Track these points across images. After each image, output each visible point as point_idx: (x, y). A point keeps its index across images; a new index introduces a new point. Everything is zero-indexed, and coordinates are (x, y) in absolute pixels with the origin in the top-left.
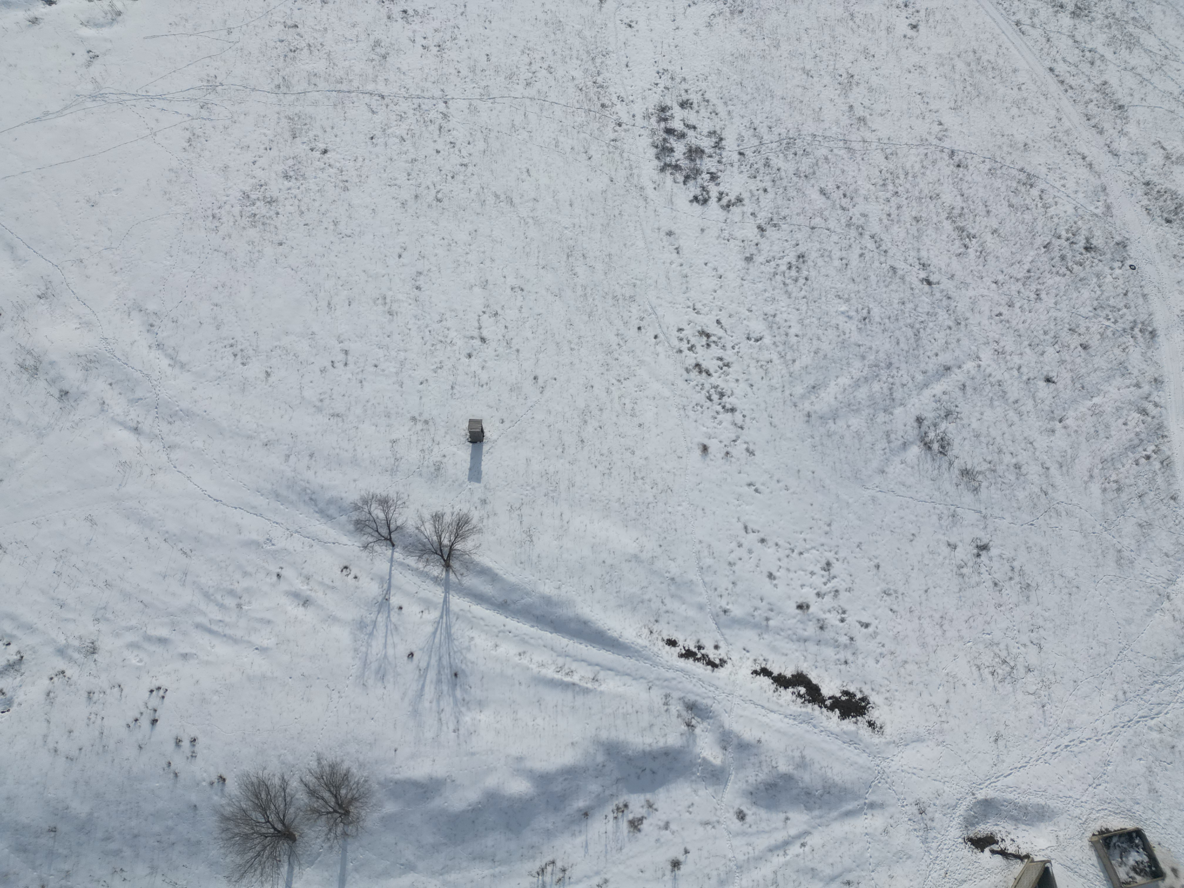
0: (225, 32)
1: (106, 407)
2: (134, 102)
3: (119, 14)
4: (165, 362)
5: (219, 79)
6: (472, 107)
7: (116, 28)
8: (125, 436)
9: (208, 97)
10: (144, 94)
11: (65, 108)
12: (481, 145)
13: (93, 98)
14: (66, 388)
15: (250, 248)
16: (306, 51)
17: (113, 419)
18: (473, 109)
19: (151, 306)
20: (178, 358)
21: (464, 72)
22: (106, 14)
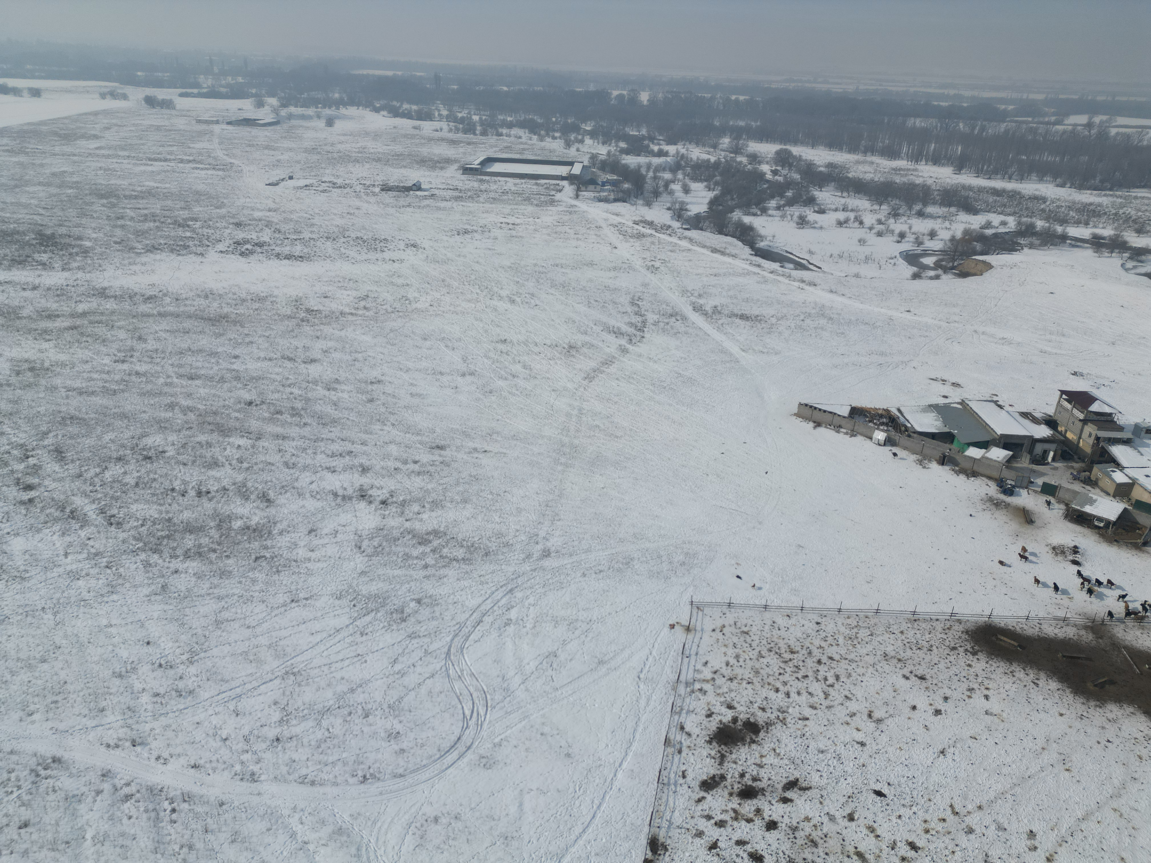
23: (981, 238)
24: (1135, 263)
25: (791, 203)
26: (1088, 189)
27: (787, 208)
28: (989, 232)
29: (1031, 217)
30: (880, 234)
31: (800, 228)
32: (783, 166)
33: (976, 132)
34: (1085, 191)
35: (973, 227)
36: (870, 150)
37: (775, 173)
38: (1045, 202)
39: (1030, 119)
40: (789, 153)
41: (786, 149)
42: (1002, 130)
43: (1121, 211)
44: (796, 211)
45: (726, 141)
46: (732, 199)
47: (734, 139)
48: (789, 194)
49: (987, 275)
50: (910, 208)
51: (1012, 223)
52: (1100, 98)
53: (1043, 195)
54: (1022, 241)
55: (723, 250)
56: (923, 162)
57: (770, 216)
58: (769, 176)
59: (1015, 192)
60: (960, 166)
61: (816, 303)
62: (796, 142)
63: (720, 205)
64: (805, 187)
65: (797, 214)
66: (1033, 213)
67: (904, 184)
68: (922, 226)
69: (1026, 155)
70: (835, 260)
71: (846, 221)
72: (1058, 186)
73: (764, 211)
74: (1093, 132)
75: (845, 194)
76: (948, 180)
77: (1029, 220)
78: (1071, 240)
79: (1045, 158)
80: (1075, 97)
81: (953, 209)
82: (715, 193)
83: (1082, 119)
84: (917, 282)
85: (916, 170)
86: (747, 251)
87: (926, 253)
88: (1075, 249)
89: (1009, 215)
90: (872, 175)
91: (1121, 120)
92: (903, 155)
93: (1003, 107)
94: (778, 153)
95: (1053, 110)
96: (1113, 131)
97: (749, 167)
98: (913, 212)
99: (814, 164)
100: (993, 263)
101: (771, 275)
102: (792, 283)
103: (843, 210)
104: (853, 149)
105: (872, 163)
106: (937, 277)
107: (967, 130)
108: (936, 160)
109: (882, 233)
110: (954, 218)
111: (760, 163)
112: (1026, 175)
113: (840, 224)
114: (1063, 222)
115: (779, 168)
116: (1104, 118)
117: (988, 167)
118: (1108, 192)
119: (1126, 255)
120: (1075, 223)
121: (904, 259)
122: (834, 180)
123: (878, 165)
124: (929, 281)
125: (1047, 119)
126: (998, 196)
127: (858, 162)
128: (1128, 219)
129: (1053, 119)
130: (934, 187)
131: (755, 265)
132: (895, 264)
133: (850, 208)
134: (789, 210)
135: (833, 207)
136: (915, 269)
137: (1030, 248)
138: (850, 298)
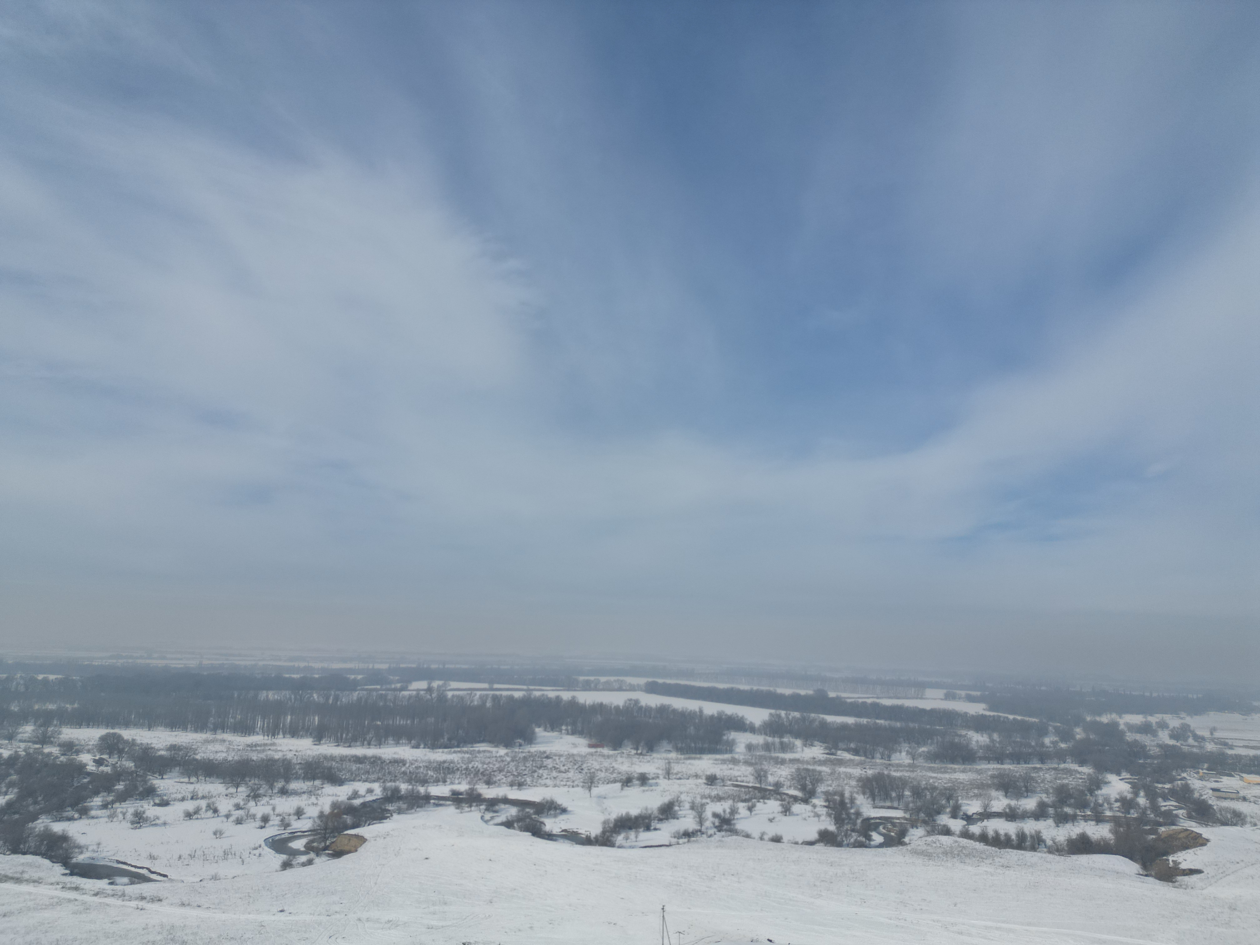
23: (351, 810)
24: (491, 814)
25: (122, 797)
26: (440, 748)
27: (117, 805)
28: (357, 802)
29: (394, 781)
30: (239, 822)
31: (136, 828)
32: (110, 754)
33: (331, 701)
34: (438, 750)
35: (340, 799)
36: (221, 727)
37: (99, 762)
38: (404, 765)
39: (378, 687)
40: (119, 738)
41: (115, 734)
42: (355, 698)
43: (470, 766)
44: (130, 807)
45: (28, 730)
46: (36, 803)
47: (41, 726)
48: (120, 787)
49: (361, 850)
50: (272, 787)
51: (378, 790)
52: (434, 666)
53: (402, 757)
54: (390, 807)
55: (18, 875)
56: (281, 736)
57: (93, 818)
58: (91, 767)
59: (376, 757)
60: (319, 736)
61: (162, 926)
62: (127, 724)
63: (15, 813)
64: (141, 776)
65: (131, 811)
66: (396, 776)
67: (263, 760)
68: (286, 805)
69: (380, 721)
70: (186, 862)
71: (197, 811)
72: (413, 747)
73: (84, 812)
74: (434, 695)
75: (193, 779)
76: (309, 752)
77: (393, 784)
78: (434, 799)
79: (398, 722)
80: (414, 666)
81: (317, 783)
82: (7, 797)
83: (423, 685)
84: (289, 872)
85: (273, 744)
86: (59, 869)
87: (294, 836)
88: (440, 808)
89: (374, 781)
90: (224, 755)
91: (454, 685)
92: (258, 730)
93: (353, 677)
94: (103, 739)
95: (397, 678)
96: (450, 694)
97: (63, 759)
98: (275, 791)
99: (152, 748)
100: (366, 836)
101: (96, 899)
102: (127, 903)
103: (192, 798)
104: (200, 727)
105: (224, 741)
106: (310, 862)
107: (322, 700)
108: (294, 732)
109: (242, 820)
110: (320, 792)
111: (78, 752)
112: (383, 739)
113: (189, 815)
114: (424, 782)
115: (105, 756)
116: (440, 683)
117: (347, 735)
118: (456, 749)
119: (483, 807)
120: (434, 782)
121: (270, 848)
122: (178, 764)
123: (230, 742)
124: (302, 869)
125: (393, 686)
126: (361, 763)
127: (207, 741)
128: (477, 772)
129: (399, 685)
130: (294, 761)
131: (70, 888)
132: (260, 855)
133: (200, 795)
134: (120, 807)
135: (179, 796)
136: (284, 857)
137: (399, 813)
138: (208, 908)
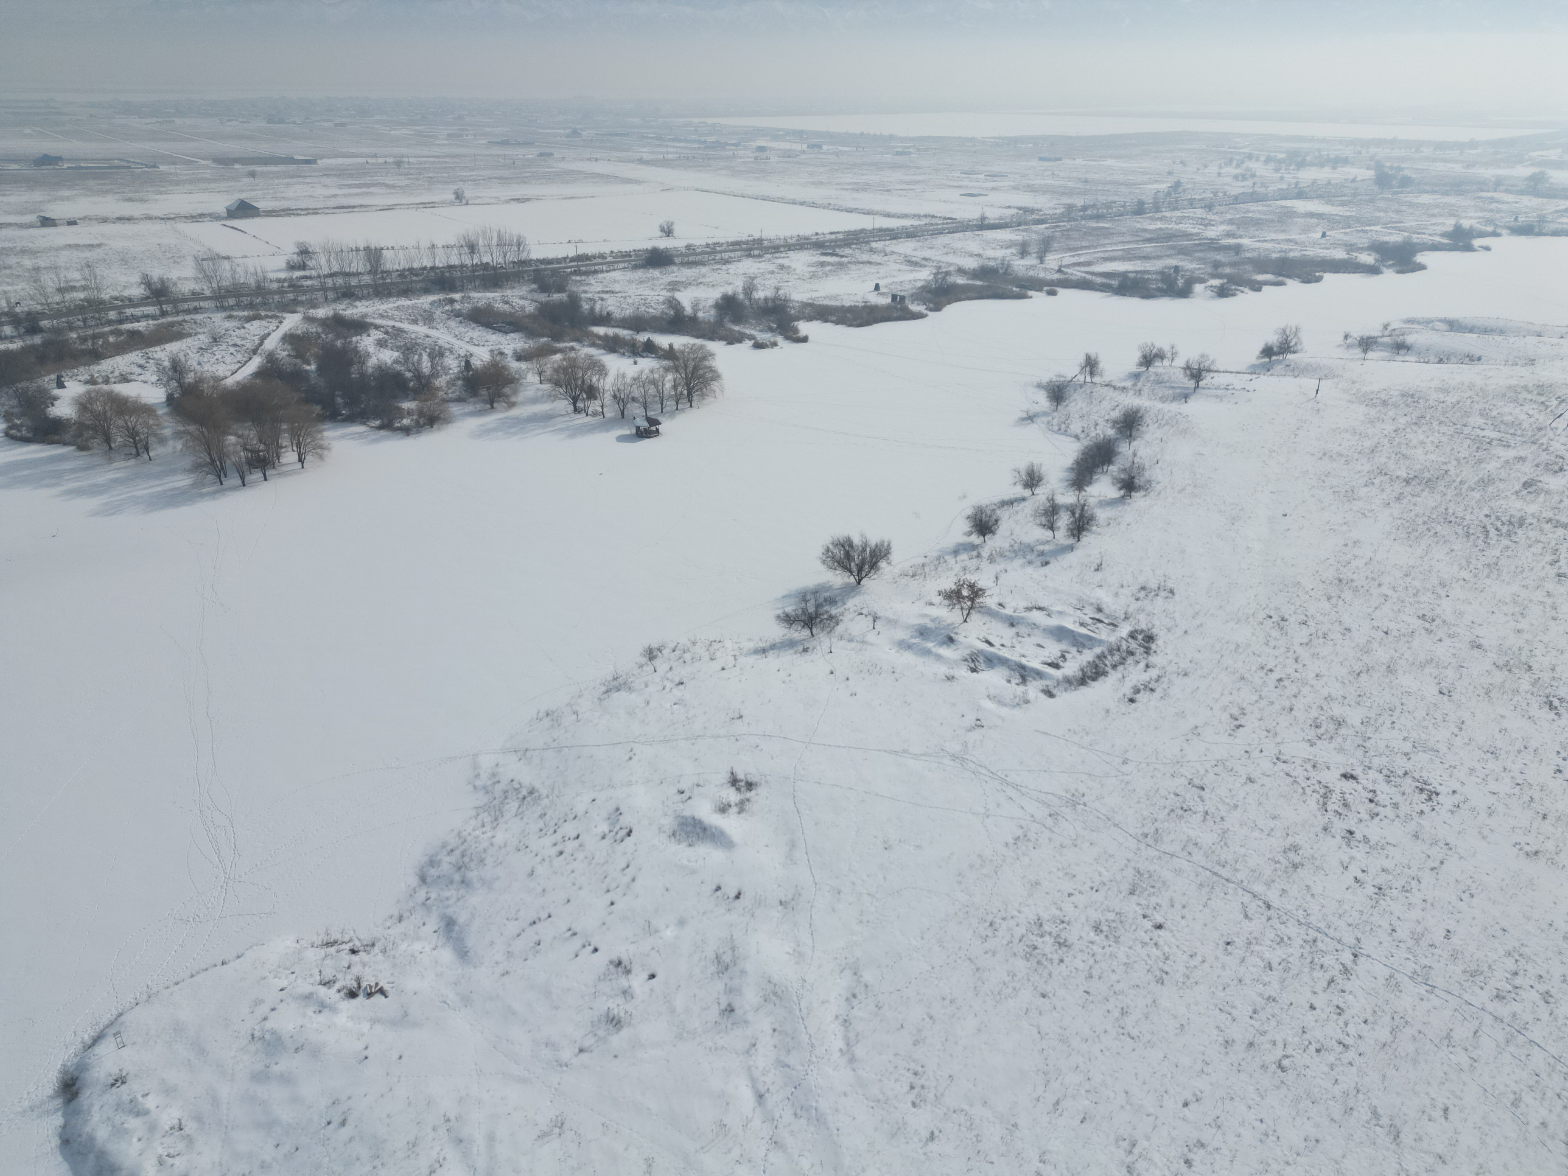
0: (1120, 761)
1: (753, 1050)
2: (987, 779)
3: (1027, 702)
4: (840, 1043)
5: (1085, 799)
6: (1393, 982)
7: (1016, 712)
8: (747, 1095)
9: (1064, 809)
10: (1003, 776)
11: (925, 755)
12: (1384, 1034)
13: (954, 757)
14: (736, 1005)
15: (1007, 979)
16: (1199, 817)
17: (749, 1068)
18: (1392, 983)
19: (868, 976)
20: (853, 1048)
21: (1403, 933)
22: (1015, 697)
